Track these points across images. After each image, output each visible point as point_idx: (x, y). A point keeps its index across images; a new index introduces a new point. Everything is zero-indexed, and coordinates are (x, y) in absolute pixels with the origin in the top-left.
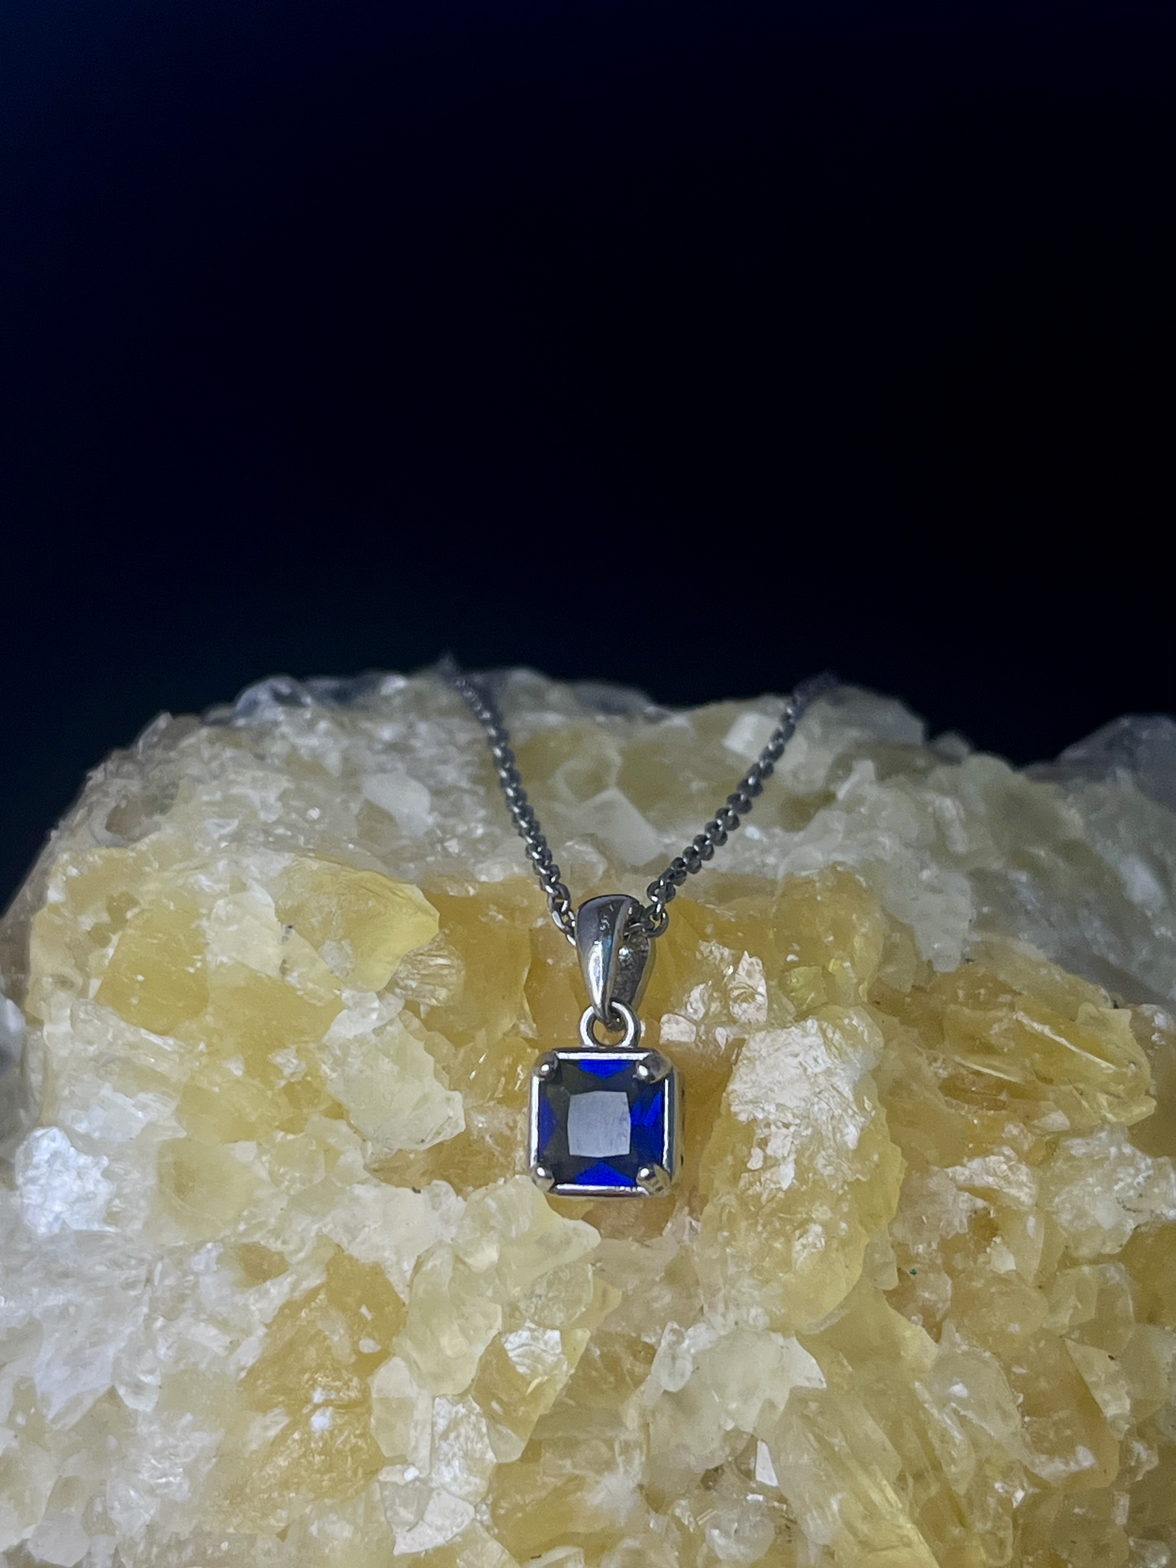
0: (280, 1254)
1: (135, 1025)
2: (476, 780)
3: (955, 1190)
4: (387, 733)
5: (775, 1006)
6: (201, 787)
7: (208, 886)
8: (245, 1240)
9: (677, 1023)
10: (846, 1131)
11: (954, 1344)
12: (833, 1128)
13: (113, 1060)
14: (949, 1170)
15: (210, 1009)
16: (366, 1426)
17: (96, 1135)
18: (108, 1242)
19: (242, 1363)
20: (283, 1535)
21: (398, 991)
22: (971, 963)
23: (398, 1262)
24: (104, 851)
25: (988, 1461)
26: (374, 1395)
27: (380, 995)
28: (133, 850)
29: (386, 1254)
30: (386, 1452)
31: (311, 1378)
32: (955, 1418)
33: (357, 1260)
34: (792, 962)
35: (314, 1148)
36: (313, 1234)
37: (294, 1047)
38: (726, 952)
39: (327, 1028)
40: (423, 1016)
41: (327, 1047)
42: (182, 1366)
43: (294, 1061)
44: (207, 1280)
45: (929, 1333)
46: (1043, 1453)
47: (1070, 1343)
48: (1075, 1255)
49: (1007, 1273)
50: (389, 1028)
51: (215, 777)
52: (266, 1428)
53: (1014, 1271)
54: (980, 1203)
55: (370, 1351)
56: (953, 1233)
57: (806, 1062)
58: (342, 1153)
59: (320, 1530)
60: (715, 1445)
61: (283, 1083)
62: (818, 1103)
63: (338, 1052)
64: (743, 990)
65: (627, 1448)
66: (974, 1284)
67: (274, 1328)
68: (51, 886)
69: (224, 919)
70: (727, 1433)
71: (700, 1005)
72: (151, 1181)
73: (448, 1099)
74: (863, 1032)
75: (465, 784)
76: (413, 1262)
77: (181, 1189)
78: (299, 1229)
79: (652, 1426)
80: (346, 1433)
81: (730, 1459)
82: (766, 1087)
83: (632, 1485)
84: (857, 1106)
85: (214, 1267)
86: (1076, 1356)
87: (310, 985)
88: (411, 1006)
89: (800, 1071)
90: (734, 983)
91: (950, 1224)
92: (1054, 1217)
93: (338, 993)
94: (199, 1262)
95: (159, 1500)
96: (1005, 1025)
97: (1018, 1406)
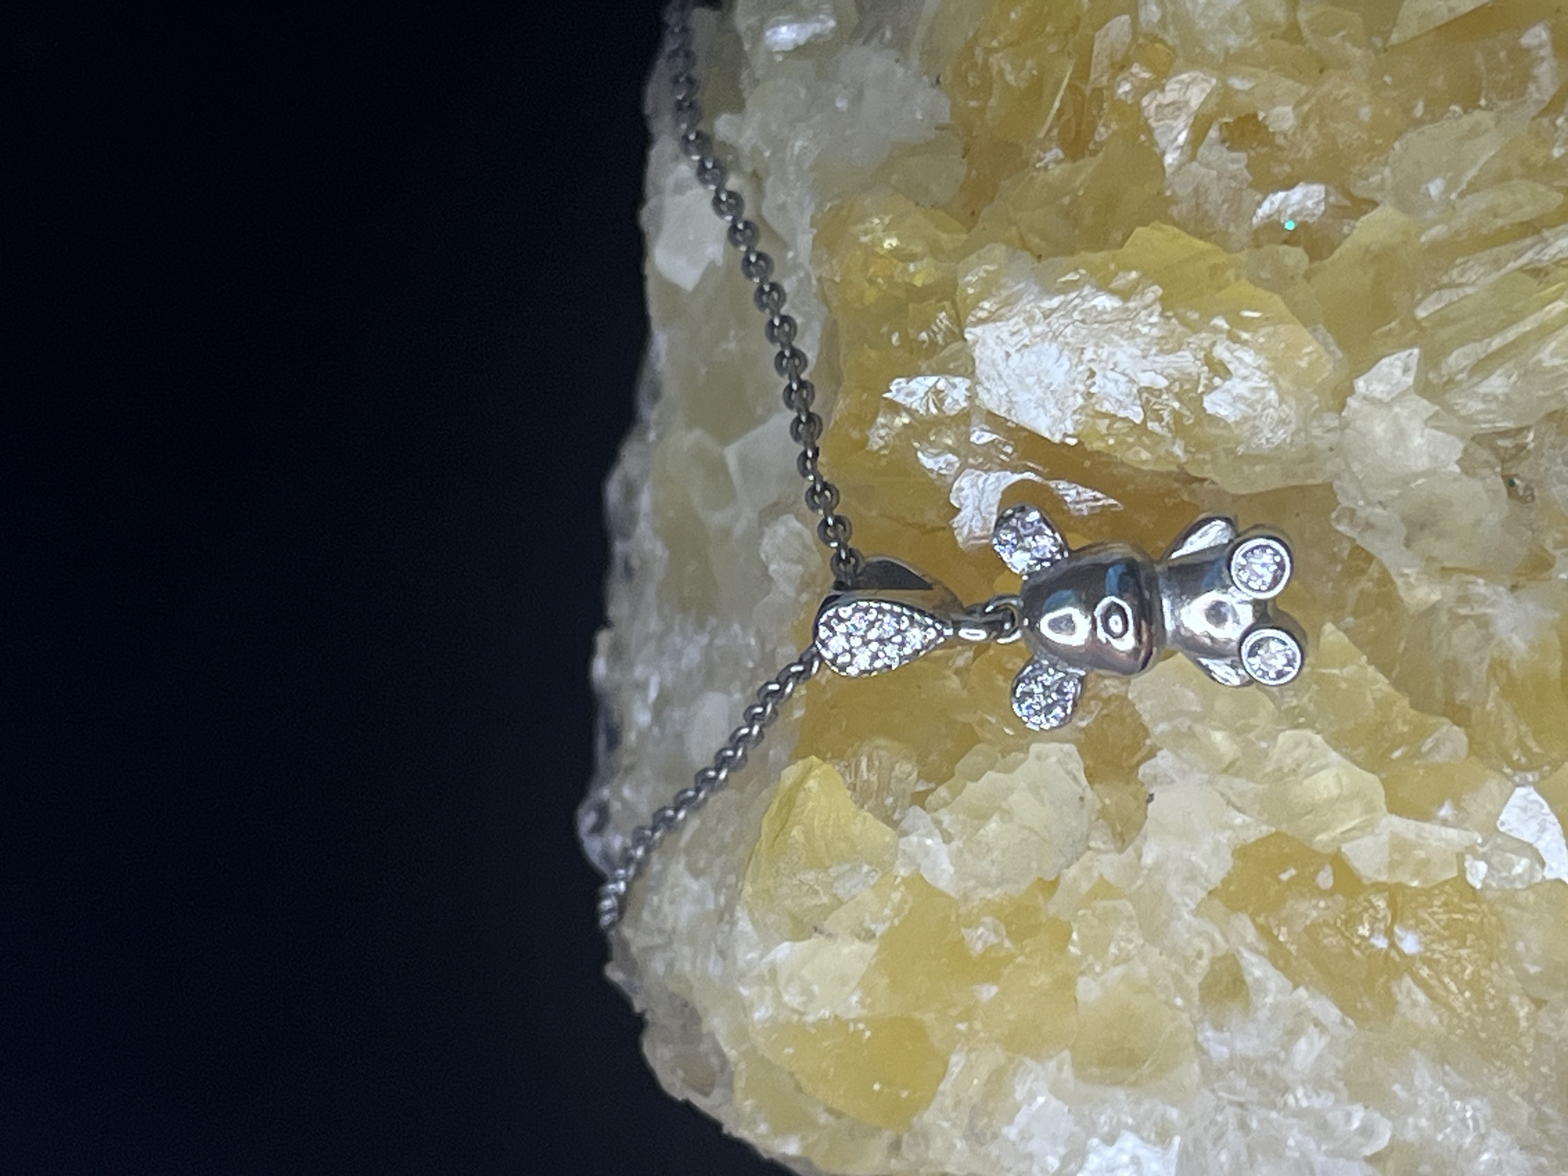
0: (1214, 961)
1: (934, 1095)
2: (701, 625)
3: (1195, 165)
4: (642, 717)
5: (951, 366)
6: (678, 965)
7: (767, 1011)
8: (1196, 999)
9: (961, 489)
10: (1100, 308)
11: (1381, 187)
12: (1096, 322)
13: (971, 1126)
14: (1169, 171)
15: (917, 1015)
16: (1418, 891)
17: (1062, 1151)
18: (1191, 1148)
19: (1338, 1021)
20: (1539, 1003)
21: (896, 816)
22: (941, 79)
23: (1232, 827)
24: (738, 1095)
25: (1524, 161)
26: (1383, 878)
27: (904, 834)
28: (736, 1064)
29: (1224, 837)
30: (1453, 873)
31: (1358, 947)
32: (1469, 198)
33: (1229, 873)
34: (900, 338)
35: (1089, 912)
36: (1195, 922)
37: (964, 931)
38: (881, 420)
39: (941, 894)
40: (932, 785)
41: (965, 894)
42: (1340, 1085)
43: (980, 931)
44: (1239, 1045)
45: (1366, 212)
46: (1526, 88)
47: (1395, 38)
48: (1284, 28)
49: (1297, 117)
50: (945, 825)
51: (669, 943)
52: (1415, 1004)
53: (1294, 108)
54: (1213, 133)
55: (1331, 878)
56: (1246, 174)
57: (1016, 345)
58: (1101, 876)
59: (1534, 963)
60: (1477, 486)
61: (1007, 944)
62: (1065, 337)
63: (971, 883)
64: (931, 401)
65: (1464, 599)
66: (1308, 157)
67: (1298, 979)
68: (782, 1150)
69: (805, 998)
70: (1465, 471)
71: (941, 459)
72: (1120, 1094)
73: (1039, 758)
74: (986, 271)
75: (704, 640)
76: (1234, 813)
77: (1133, 1061)
78: (1186, 936)
79: (1448, 564)
80: (1426, 916)
81: (1498, 469)
82: (1045, 393)
83: (1508, 600)
84: (1073, 291)
85: (1227, 1035)
86: (1412, 30)
87: (887, 912)
88: (919, 799)
89: (1025, 352)
90: (922, 411)
91: (1234, 177)
92: (1232, 52)
93: (899, 880)
94: (1219, 1051)
95: (1494, 1131)
96: (1008, 68)
97: (1466, 111)
